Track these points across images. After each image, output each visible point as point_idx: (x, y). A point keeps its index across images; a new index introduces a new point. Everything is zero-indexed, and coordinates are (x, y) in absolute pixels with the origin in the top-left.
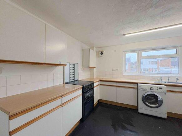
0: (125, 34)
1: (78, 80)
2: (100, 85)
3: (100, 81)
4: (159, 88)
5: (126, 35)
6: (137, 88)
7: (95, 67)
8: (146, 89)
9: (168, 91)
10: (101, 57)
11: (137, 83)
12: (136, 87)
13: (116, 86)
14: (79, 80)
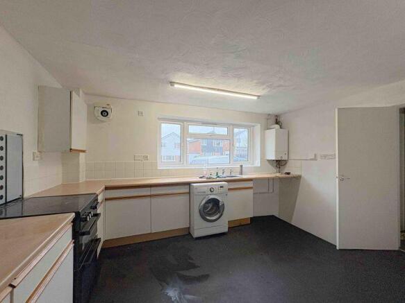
0: (174, 83)
1: (21, 199)
2: (106, 199)
3: (107, 188)
4: (221, 187)
5: (176, 86)
6: (189, 193)
7: (84, 151)
8: (205, 192)
9: (230, 189)
10: (102, 122)
11: (189, 184)
12: (187, 191)
13: (150, 196)
14: (25, 196)
